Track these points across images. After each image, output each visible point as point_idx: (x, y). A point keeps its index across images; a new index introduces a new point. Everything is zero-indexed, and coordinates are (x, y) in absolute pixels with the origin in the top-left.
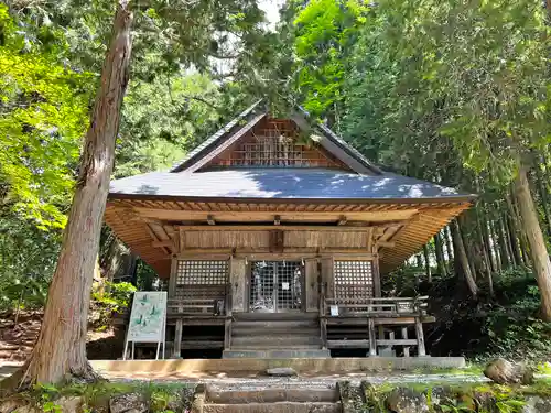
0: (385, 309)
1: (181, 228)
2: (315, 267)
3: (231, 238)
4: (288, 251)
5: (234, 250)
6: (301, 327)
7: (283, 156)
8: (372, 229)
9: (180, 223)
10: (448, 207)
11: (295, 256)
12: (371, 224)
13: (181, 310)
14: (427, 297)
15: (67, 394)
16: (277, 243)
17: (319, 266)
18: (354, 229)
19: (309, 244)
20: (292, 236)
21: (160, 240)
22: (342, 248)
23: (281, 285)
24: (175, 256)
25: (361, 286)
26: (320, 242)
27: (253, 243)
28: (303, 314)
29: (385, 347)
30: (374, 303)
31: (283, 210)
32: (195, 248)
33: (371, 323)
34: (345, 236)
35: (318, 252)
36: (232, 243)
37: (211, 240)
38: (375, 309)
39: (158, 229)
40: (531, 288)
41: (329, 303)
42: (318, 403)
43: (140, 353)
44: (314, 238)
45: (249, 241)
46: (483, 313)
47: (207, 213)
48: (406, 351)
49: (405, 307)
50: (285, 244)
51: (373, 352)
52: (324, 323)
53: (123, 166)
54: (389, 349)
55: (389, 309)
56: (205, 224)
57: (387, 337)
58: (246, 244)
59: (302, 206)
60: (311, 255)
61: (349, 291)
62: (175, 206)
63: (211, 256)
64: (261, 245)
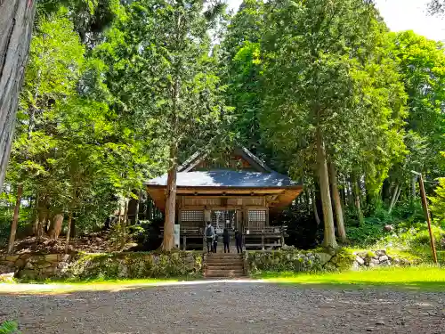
1: (183, 197)
4: (229, 207)
5: (205, 206)
8: (265, 197)
11: (232, 209)
12: (265, 194)
14: (287, 226)
16: (224, 203)
17: (242, 213)
18: (257, 197)
19: (238, 204)
20: (231, 200)
22: (252, 205)
23: (226, 221)
24: (180, 209)
25: (260, 222)
26: (243, 203)
29: (269, 247)
30: (266, 229)
31: (227, 190)
33: (263, 237)
34: (254, 200)
35: (242, 207)
36: (205, 203)
37: (196, 202)
41: (246, 229)
44: (240, 201)
47: (194, 191)
49: (277, 230)
50: (228, 203)
51: (263, 248)
54: (272, 248)
55: (271, 231)
56: (194, 195)
58: (211, 203)
60: (239, 208)
61: (255, 223)
63: (196, 209)
64: (217, 204)
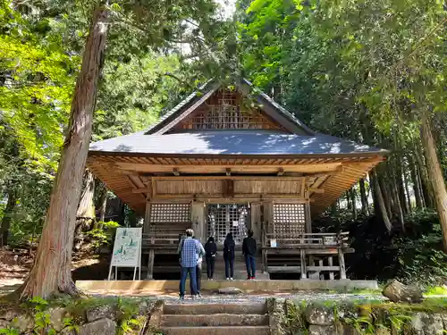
0: (314, 242)
1: (153, 178)
2: (259, 209)
3: (192, 186)
4: (237, 196)
5: (195, 196)
7: (234, 121)
8: (304, 178)
9: (152, 174)
10: (366, 160)
11: (243, 200)
12: (304, 174)
13: (153, 242)
14: (348, 233)
15: (54, 305)
16: (228, 190)
17: (262, 208)
18: (290, 178)
19: (254, 191)
20: (241, 184)
21: (138, 188)
22: (280, 194)
23: (231, 223)
24: (149, 200)
25: (295, 224)
26: (263, 189)
27: (209, 190)
29: (314, 272)
30: (306, 237)
31: (233, 164)
32: (164, 194)
33: (302, 253)
34: (282, 185)
35: (261, 197)
36: (193, 190)
37: (176, 187)
38: (307, 242)
39: (136, 179)
40: (435, 226)
41: (269, 237)
42: (250, 315)
43: (122, 275)
44: (258, 186)
45: (207, 188)
46: (395, 246)
47: (173, 166)
48: (332, 276)
49: (330, 240)
50: (235, 191)
51: (304, 276)
52: (265, 253)
53: (108, 130)
54: (318, 274)
55: (317, 242)
56: (172, 175)
57: (317, 265)
58: (204, 191)
59: (247, 161)
60: (256, 200)
61: (286, 228)
62: (147, 161)
63: (177, 200)
64: (215, 191)
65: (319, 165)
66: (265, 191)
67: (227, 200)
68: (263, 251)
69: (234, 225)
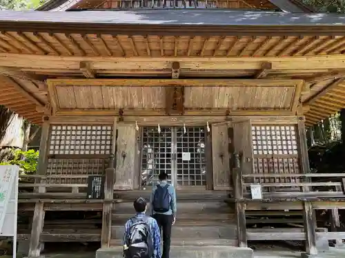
1: (49, 82)
2: (225, 134)
3: (116, 96)
4: (189, 113)
5: (121, 112)
6: (208, 211)
8: (301, 82)
11: (198, 120)
13: (42, 190)
19: (216, 104)
20: (195, 94)
22: (259, 109)
23: (180, 156)
24: (47, 118)
26: (231, 102)
28: (210, 192)
31: (185, 56)
32: (71, 109)
33: (309, 208)
34: (265, 93)
35: (227, 115)
36: (119, 103)
44: (224, 96)
45: (140, 99)
52: (242, 208)
56: (79, 76)
58: (136, 104)
60: (219, 119)
61: (268, 163)
63: (92, 120)
64: (154, 105)
65: (331, 58)
66: (235, 105)
67: (173, 120)
68: (239, 205)
69: (184, 158)
